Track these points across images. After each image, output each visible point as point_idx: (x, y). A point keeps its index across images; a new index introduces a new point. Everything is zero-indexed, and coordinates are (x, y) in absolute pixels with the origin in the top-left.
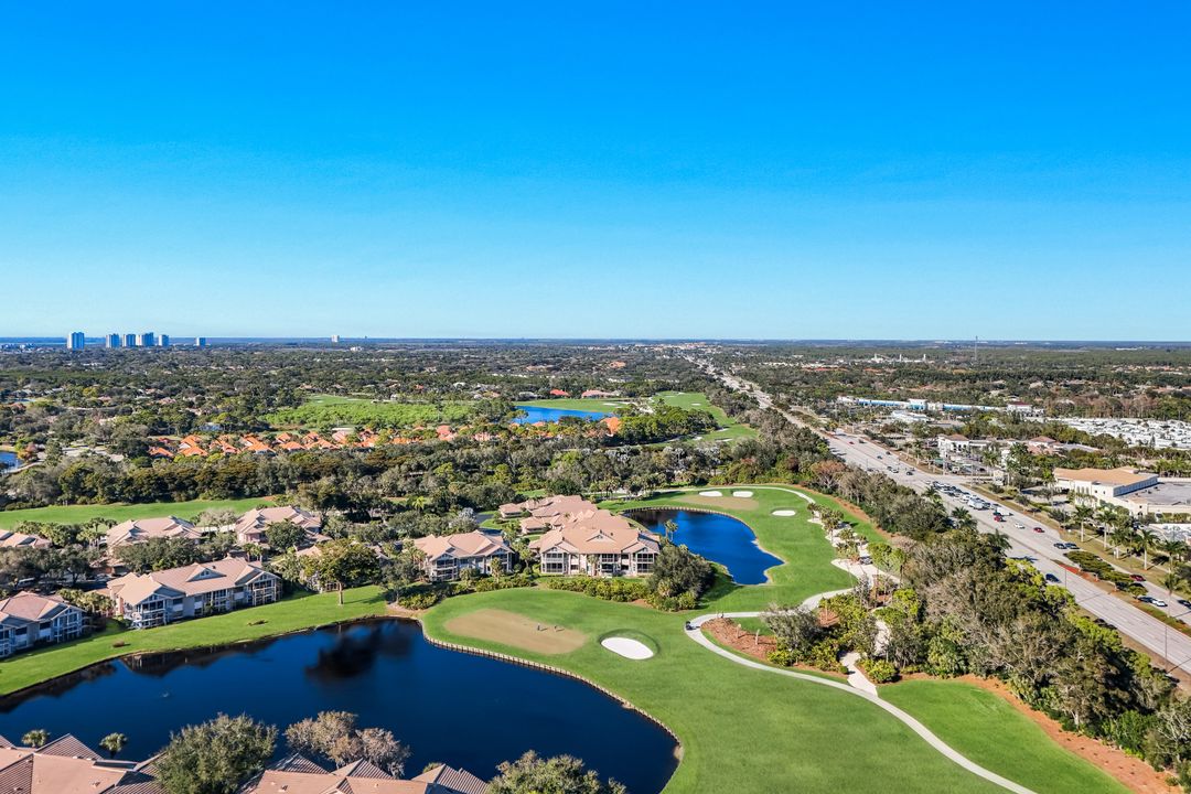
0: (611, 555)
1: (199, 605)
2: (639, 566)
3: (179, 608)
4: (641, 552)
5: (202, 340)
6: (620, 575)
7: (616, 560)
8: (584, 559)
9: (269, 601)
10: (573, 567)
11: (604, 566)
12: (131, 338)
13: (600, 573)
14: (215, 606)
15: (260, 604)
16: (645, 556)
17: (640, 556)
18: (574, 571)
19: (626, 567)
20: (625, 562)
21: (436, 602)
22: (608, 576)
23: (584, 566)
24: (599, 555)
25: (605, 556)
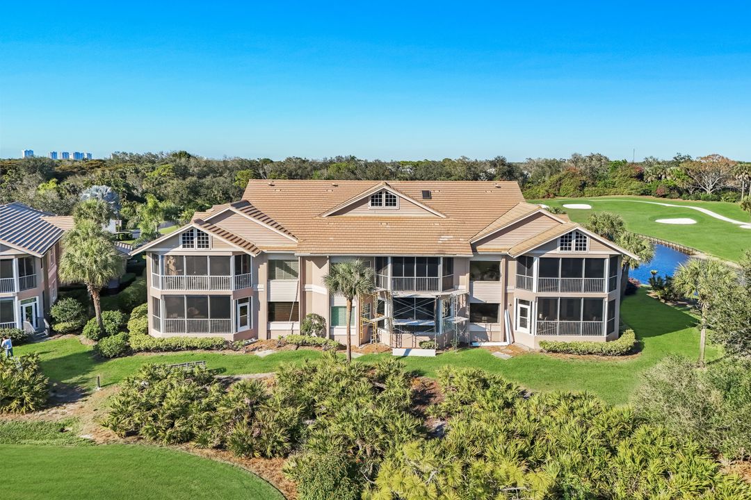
0: (427, 265)
2: (546, 307)
4: (557, 252)
6: (463, 345)
7: (449, 285)
8: (317, 276)
10: (276, 311)
11: (402, 308)
12: (66, 154)
13: (385, 336)
16: (572, 267)
17: (549, 268)
18: (282, 328)
19: (487, 312)
20: (487, 292)
22: (415, 349)
23: (318, 305)
24: (380, 262)
25: (403, 265)
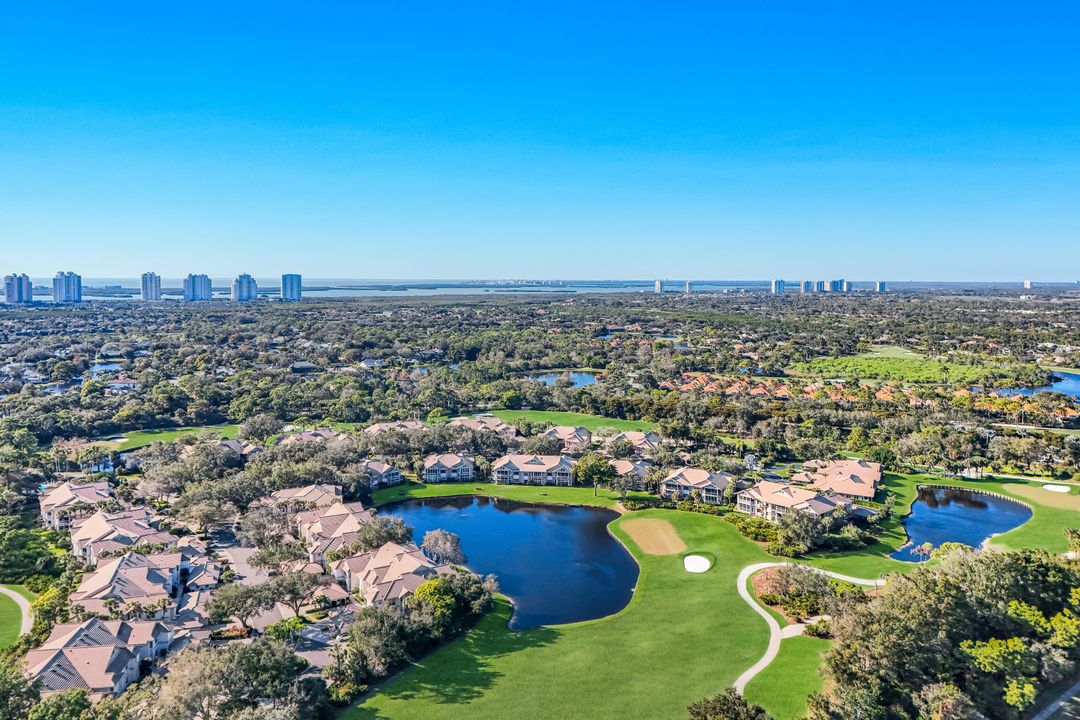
1: (526, 478)
3: (516, 477)
5: (882, 285)
9: (566, 485)
10: (759, 510)
12: (821, 284)
14: (534, 481)
15: (559, 485)
18: (759, 514)
21: (643, 508)
